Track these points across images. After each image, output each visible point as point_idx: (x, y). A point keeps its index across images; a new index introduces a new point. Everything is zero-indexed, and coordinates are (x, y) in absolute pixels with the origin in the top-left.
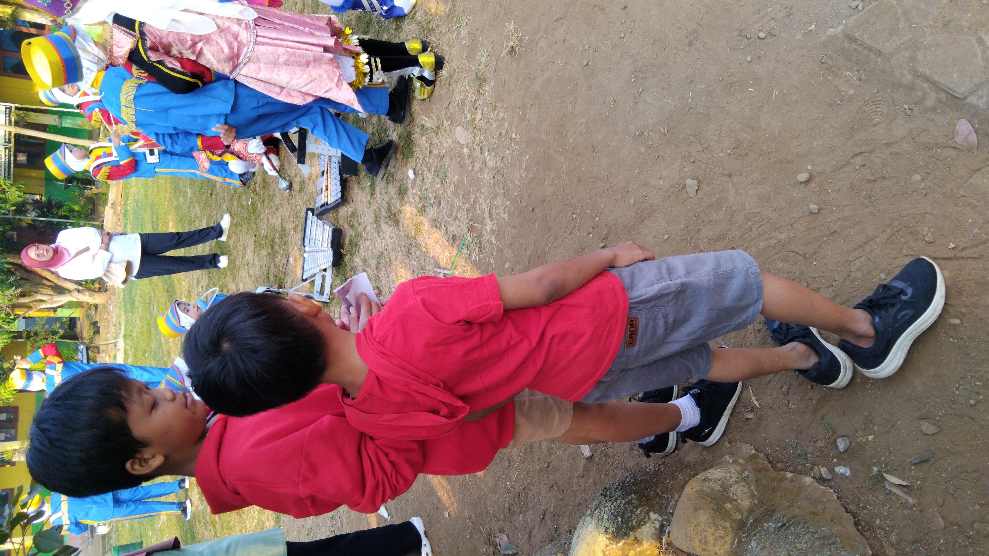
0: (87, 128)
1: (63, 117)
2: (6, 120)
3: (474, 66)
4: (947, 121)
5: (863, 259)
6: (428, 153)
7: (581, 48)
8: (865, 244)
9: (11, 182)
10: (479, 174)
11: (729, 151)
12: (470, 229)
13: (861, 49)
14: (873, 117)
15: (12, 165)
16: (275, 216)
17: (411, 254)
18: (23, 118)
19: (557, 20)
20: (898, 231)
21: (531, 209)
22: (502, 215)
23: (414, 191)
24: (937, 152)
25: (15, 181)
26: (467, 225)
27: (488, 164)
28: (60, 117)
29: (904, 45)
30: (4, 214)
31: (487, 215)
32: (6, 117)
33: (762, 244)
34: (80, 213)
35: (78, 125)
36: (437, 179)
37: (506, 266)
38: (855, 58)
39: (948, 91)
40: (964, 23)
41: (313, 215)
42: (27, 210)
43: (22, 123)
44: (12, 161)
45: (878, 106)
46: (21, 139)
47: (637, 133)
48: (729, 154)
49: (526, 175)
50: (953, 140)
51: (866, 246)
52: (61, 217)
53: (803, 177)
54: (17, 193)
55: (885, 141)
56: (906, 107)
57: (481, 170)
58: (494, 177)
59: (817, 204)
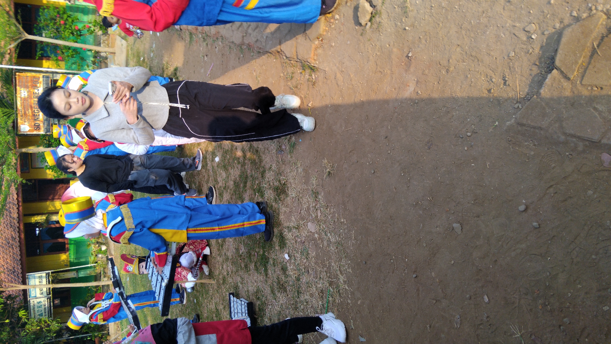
0: (93, 274)
1: (79, 271)
2: (47, 281)
3: (310, 186)
4: (594, 156)
5: (577, 249)
6: (294, 242)
7: (368, 164)
8: (575, 239)
9: (52, 319)
10: (328, 248)
11: (473, 202)
12: (331, 284)
13: (529, 129)
14: (550, 164)
15: (52, 308)
16: (211, 303)
17: (298, 308)
18: (56, 278)
19: (350, 152)
20: (591, 227)
21: (364, 263)
22: (348, 270)
23: (291, 267)
24: (596, 174)
25: (54, 318)
26: (328, 282)
27: (331, 241)
28: (77, 272)
29: (552, 120)
30: (50, 340)
31: (339, 272)
32: (46, 279)
33: (513, 254)
34: (94, 328)
35: (88, 274)
36: (303, 257)
37: (359, 303)
38: (527, 134)
39: (588, 139)
40: (582, 102)
41: (234, 297)
42: (63, 334)
43: (56, 281)
44: (52, 305)
45: (551, 157)
46: (56, 290)
47: (414, 203)
48: (473, 204)
49: (355, 242)
50: (603, 166)
51: (576, 240)
52: (83, 334)
53: (522, 208)
54: (57, 324)
55: (563, 176)
56: (568, 154)
57: (328, 245)
58: (337, 248)
59: (537, 222)
